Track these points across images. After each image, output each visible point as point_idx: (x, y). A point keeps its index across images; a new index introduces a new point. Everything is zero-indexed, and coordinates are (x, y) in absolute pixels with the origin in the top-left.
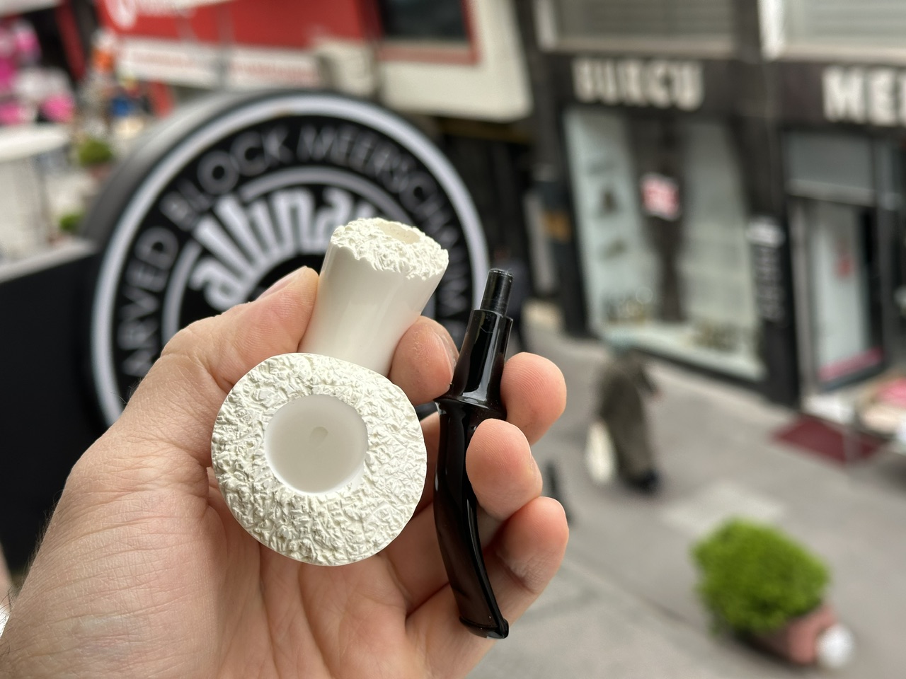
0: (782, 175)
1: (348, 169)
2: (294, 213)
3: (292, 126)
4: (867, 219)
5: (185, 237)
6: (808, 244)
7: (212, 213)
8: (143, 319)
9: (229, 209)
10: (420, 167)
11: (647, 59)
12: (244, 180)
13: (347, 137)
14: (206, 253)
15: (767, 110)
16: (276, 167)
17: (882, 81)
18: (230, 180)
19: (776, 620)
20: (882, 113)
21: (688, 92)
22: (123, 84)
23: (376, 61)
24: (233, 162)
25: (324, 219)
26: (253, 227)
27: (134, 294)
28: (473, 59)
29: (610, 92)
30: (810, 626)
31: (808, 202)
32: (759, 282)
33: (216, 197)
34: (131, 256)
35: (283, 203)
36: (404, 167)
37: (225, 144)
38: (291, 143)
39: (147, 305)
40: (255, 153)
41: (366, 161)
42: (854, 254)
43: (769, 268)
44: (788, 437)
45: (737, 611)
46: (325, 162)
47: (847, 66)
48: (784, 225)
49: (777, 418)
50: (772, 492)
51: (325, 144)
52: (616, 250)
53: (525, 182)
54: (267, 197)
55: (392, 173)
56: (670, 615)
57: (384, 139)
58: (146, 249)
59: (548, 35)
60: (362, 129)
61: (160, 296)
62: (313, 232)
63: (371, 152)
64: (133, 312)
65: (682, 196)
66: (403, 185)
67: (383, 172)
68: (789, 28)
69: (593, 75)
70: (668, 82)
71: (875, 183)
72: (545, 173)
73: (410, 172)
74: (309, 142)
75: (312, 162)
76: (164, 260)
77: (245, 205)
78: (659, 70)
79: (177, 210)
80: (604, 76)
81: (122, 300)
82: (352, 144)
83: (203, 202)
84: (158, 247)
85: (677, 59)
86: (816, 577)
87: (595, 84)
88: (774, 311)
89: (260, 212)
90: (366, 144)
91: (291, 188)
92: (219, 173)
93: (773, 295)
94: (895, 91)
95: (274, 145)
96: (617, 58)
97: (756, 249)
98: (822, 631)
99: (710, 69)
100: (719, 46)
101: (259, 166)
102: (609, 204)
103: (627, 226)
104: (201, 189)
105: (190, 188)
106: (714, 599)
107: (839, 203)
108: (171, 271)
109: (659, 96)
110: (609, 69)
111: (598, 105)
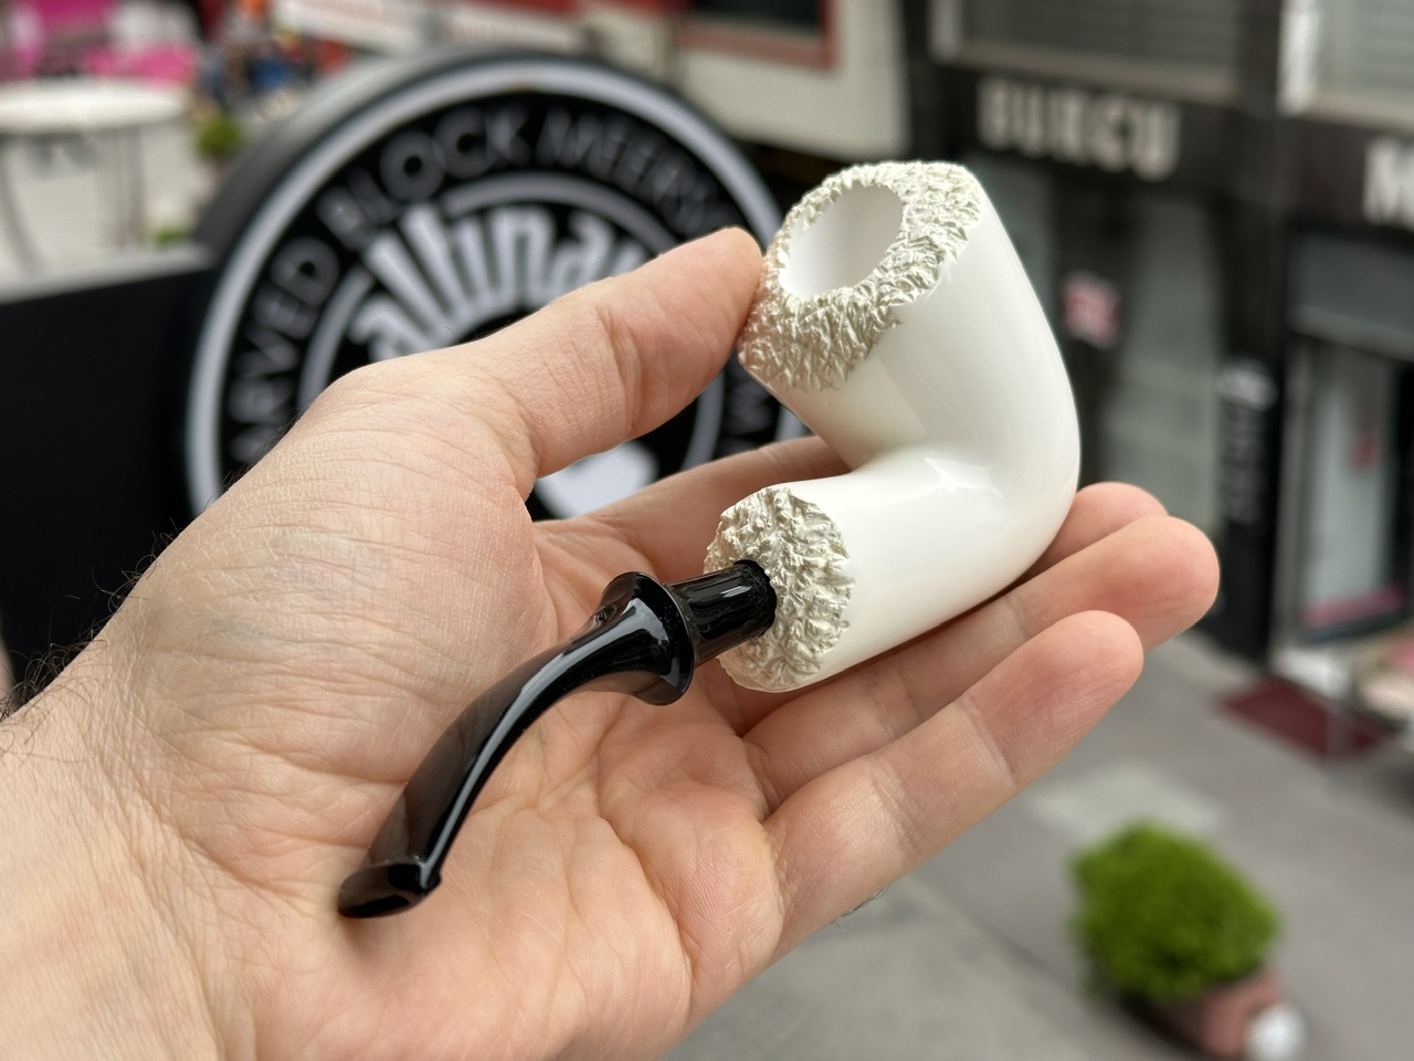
0: (1283, 298)
1: (611, 185)
2: (521, 244)
5: (350, 259)
6: (1311, 410)
7: (394, 228)
8: (272, 377)
9: (422, 225)
10: (723, 196)
11: (1096, 92)
12: (451, 182)
13: (617, 136)
14: (380, 289)
15: (1273, 193)
16: (503, 169)
18: (430, 180)
19: (1187, 986)
21: (1155, 150)
22: (278, 38)
23: (675, 45)
24: (438, 153)
25: (566, 259)
26: (457, 257)
27: (260, 338)
28: (825, 61)
29: (1032, 136)
30: (1240, 1000)
31: (1319, 346)
32: (1228, 461)
33: (405, 204)
34: (265, 279)
35: (506, 227)
36: (700, 195)
39: (280, 357)
40: (472, 143)
41: (642, 178)
42: (1381, 436)
43: (1246, 440)
44: (1243, 707)
45: (1129, 962)
46: (579, 172)
48: (1278, 376)
49: (1228, 675)
50: (1206, 787)
51: (582, 142)
54: (482, 214)
55: (679, 201)
56: (1024, 956)
58: (288, 270)
59: (946, 36)
60: (642, 126)
61: (302, 346)
62: (546, 277)
64: (256, 366)
65: (1123, 315)
66: (694, 221)
67: (665, 197)
68: (1325, 67)
70: (1124, 131)
73: (707, 201)
74: (559, 137)
75: (558, 168)
76: (314, 290)
77: (448, 222)
78: (1114, 111)
79: (344, 217)
81: (243, 343)
82: (623, 148)
83: (384, 209)
84: (308, 270)
85: (1143, 97)
86: (1258, 927)
87: (1010, 120)
88: (1245, 508)
89: (469, 237)
90: (645, 151)
91: (522, 204)
92: (413, 166)
93: (1247, 483)
95: (503, 134)
96: (1050, 85)
97: (1230, 409)
98: (1257, 1011)
99: (1191, 116)
100: (1212, 84)
101: (474, 163)
104: (383, 188)
105: (367, 185)
106: (1097, 941)
107: (1368, 353)
108: (321, 310)
109: (1109, 151)
110: (1035, 101)
111: (1012, 156)
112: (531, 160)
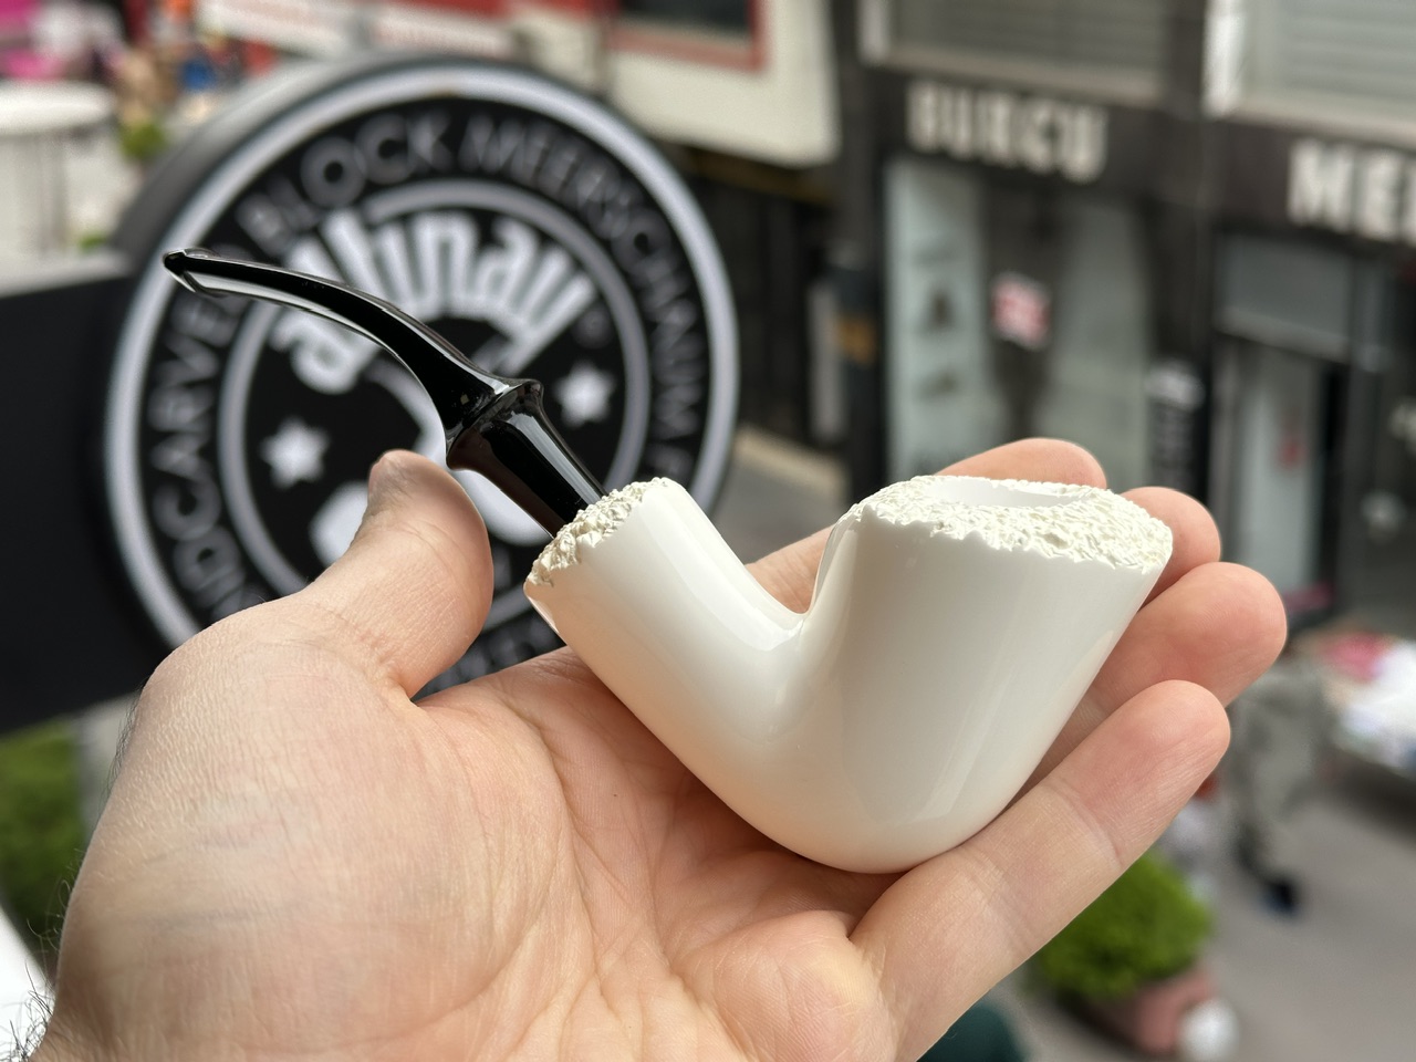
0: (1211, 299)
1: (536, 191)
2: (445, 250)
3: (457, 113)
4: (1334, 382)
6: (1238, 411)
7: (316, 234)
8: (192, 386)
9: (344, 231)
10: (648, 202)
11: (1024, 95)
12: (372, 188)
13: (539, 142)
15: (1199, 195)
16: (426, 175)
17: (1382, 170)
18: (351, 186)
19: (1121, 983)
20: (1376, 219)
21: (1082, 153)
22: (209, 43)
23: (604, 48)
24: (359, 159)
25: (491, 265)
26: (379, 263)
27: (182, 346)
28: (755, 64)
29: (961, 138)
30: (1174, 996)
31: (1246, 346)
33: (326, 209)
35: (429, 233)
36: (624, 200)
37: (348, 129)
38: (453, 139)
39: (201, 365)
40: (394, 149)
41: (565, 184)
42: (1307, 436)
43: (1175, 440)
46: (502, 177)
47: (1331, 141)
48: (1206, 377)
51: (505, 148)
52: (943, 386)
53: (814, 266)
54: (405, 220)
55: (604, 206)
57: (597, 151)
59: (875, 39)
60: (565, 131)
61: (223, 353)
62: (471, 282)
63: (574, 170)
64: (177, 374)
65: (1053, 316)
66: (619, 227)
67: (589, 203)
68: (1249, 70)
69: (938, 111)
70: (1052, 134)
71: (1353, 328)
72: (846, 255)
73: (632, 208)
74: (481, 142)
75: (481, 174)
77: (370, 228)
78: (1042, 114)
79: (264, 223)
80: (954, 113)
81: (162, 352)
82: (546, 154)
83: (305, 215)
85: (1070, 99)
86: (1190, 923)
87: (939, 124)
89: (392, 242)
90: (568, 156)
91: (444, 210)
92: (334, 172)
94: (1400, 190)
95: (425, 140)
96: (979, 88)
97: (1158, 408)
98: (1190, 1006)
99: (1119, 121)
100: (1138, 87)
101: (397, 170)
102: (940, 313)
103: (964, 351)
104: (304, 195)
105: (287, 191)
107: (1293, 353)
108: (243, 317)
109: (1036, 153)
110: (963, 104)
111: (941, 159)
112: (454, 167)
